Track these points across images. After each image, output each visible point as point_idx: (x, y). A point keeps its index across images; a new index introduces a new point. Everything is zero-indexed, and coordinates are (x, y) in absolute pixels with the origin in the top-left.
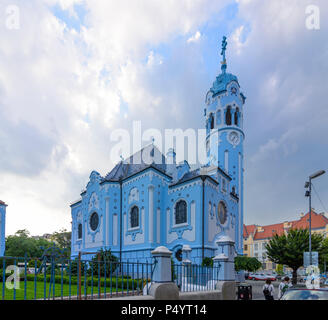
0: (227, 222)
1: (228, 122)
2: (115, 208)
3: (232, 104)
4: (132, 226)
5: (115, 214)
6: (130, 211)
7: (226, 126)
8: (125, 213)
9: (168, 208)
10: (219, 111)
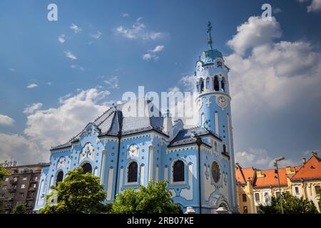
0: (220, 180)
1: (216, 88)
2: (112, 161)
3: (218, 74)
4: (129, 181)
5: (112, 168)
6: (128, 166)
7: (215, 91)
8: (122, 167)
9: (166, 166)
10: (208, 78)
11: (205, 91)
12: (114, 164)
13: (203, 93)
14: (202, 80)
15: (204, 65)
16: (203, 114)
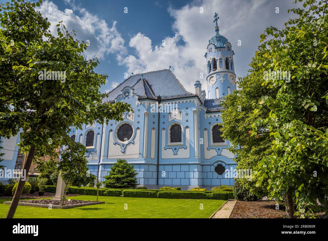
1: (227, 67)
2: (154, 123)
4: (172, 141)
5: (154, 129)
6: (170, 128)
7: (227, 70)
8: (164, 129)
9: (205, 129)
10: (221, 59)
11: (219, 69)
12: (156, 126)
13: (217, 71)
14: (214, 61)
15: (216, 48)
16: (217, 88)
